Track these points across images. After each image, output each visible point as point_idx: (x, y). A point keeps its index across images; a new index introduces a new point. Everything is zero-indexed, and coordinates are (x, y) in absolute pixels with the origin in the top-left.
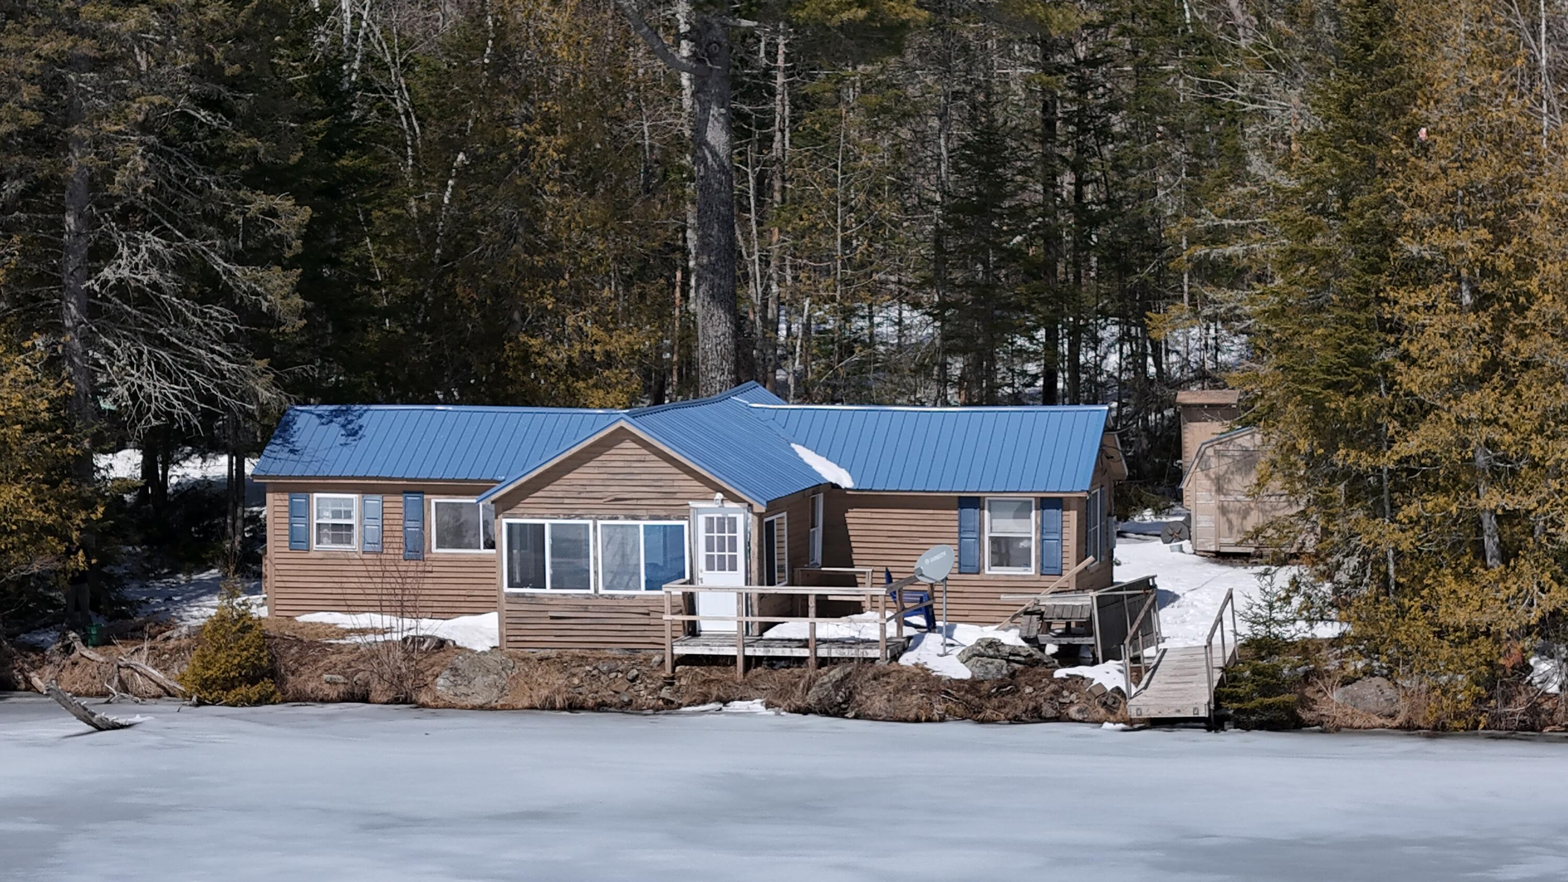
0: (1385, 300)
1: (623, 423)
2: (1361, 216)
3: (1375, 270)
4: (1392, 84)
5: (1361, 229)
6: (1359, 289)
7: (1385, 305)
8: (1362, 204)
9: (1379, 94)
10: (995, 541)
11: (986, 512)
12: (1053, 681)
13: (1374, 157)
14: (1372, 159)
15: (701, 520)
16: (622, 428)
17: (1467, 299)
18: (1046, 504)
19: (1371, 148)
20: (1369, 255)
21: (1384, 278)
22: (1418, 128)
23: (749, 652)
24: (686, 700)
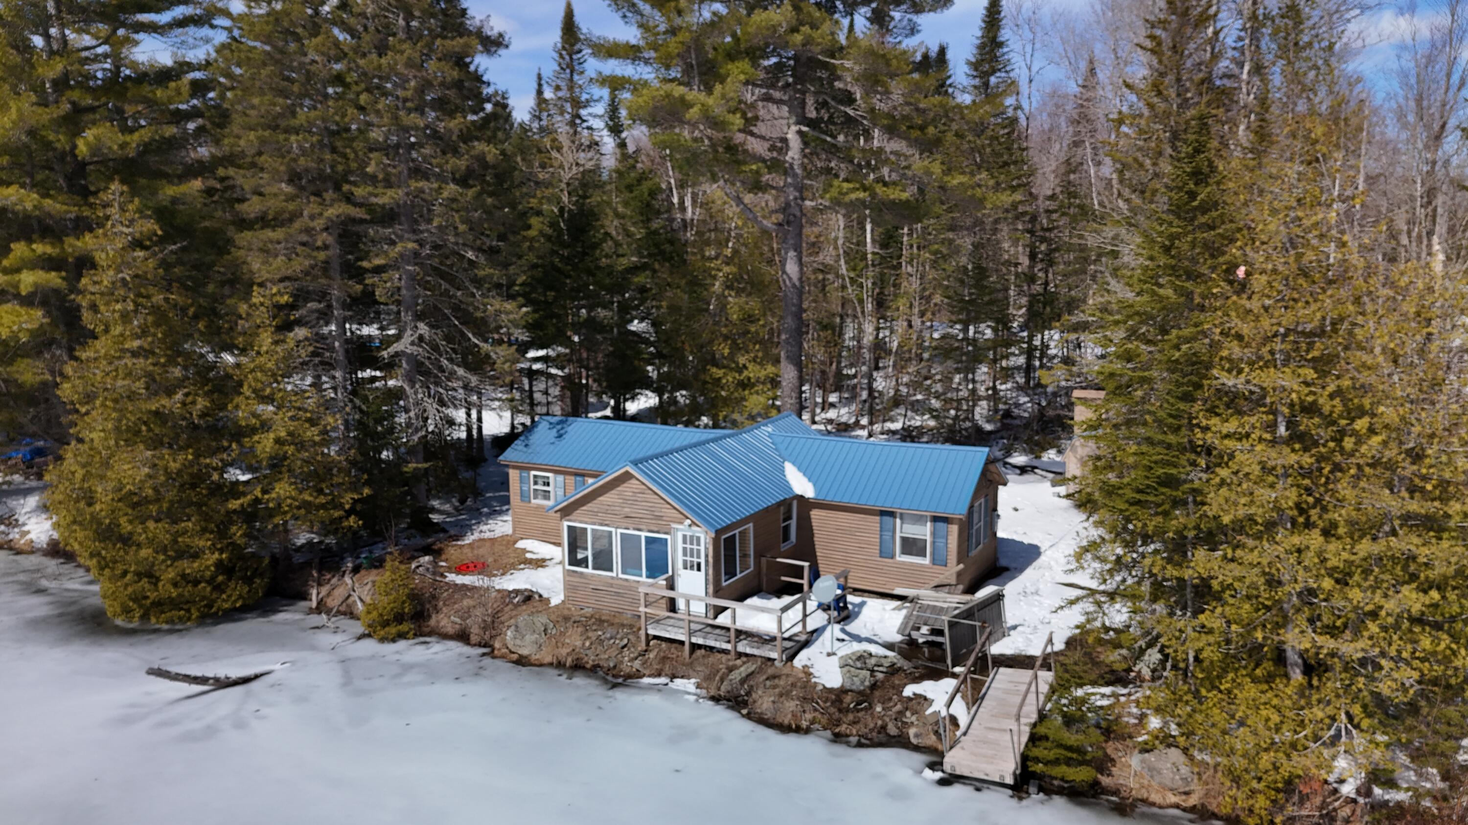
0: (1198, 425)
1: (628, 468)
2: (1177, 347)
3: (1187, 398)
4: (1213, 228)
5: (1177, 361)
6: (1171, 416)
7: (1197, 430)
8: (1179, 338)
9: (1200, 235)
10: (905, 540)
11: (898, 521)
12: (902, 699)
13: (1192, 292)
14: (1189, 295)
15: (680, 536)
16: (627, 473)
17: (1282, 430)
18: (935, 519)
19: (1189, 285)
20: (1183, 384)
21: (1198, 406)
22: (1237, 266)
23: (694, 640)
24: (647, 672)
